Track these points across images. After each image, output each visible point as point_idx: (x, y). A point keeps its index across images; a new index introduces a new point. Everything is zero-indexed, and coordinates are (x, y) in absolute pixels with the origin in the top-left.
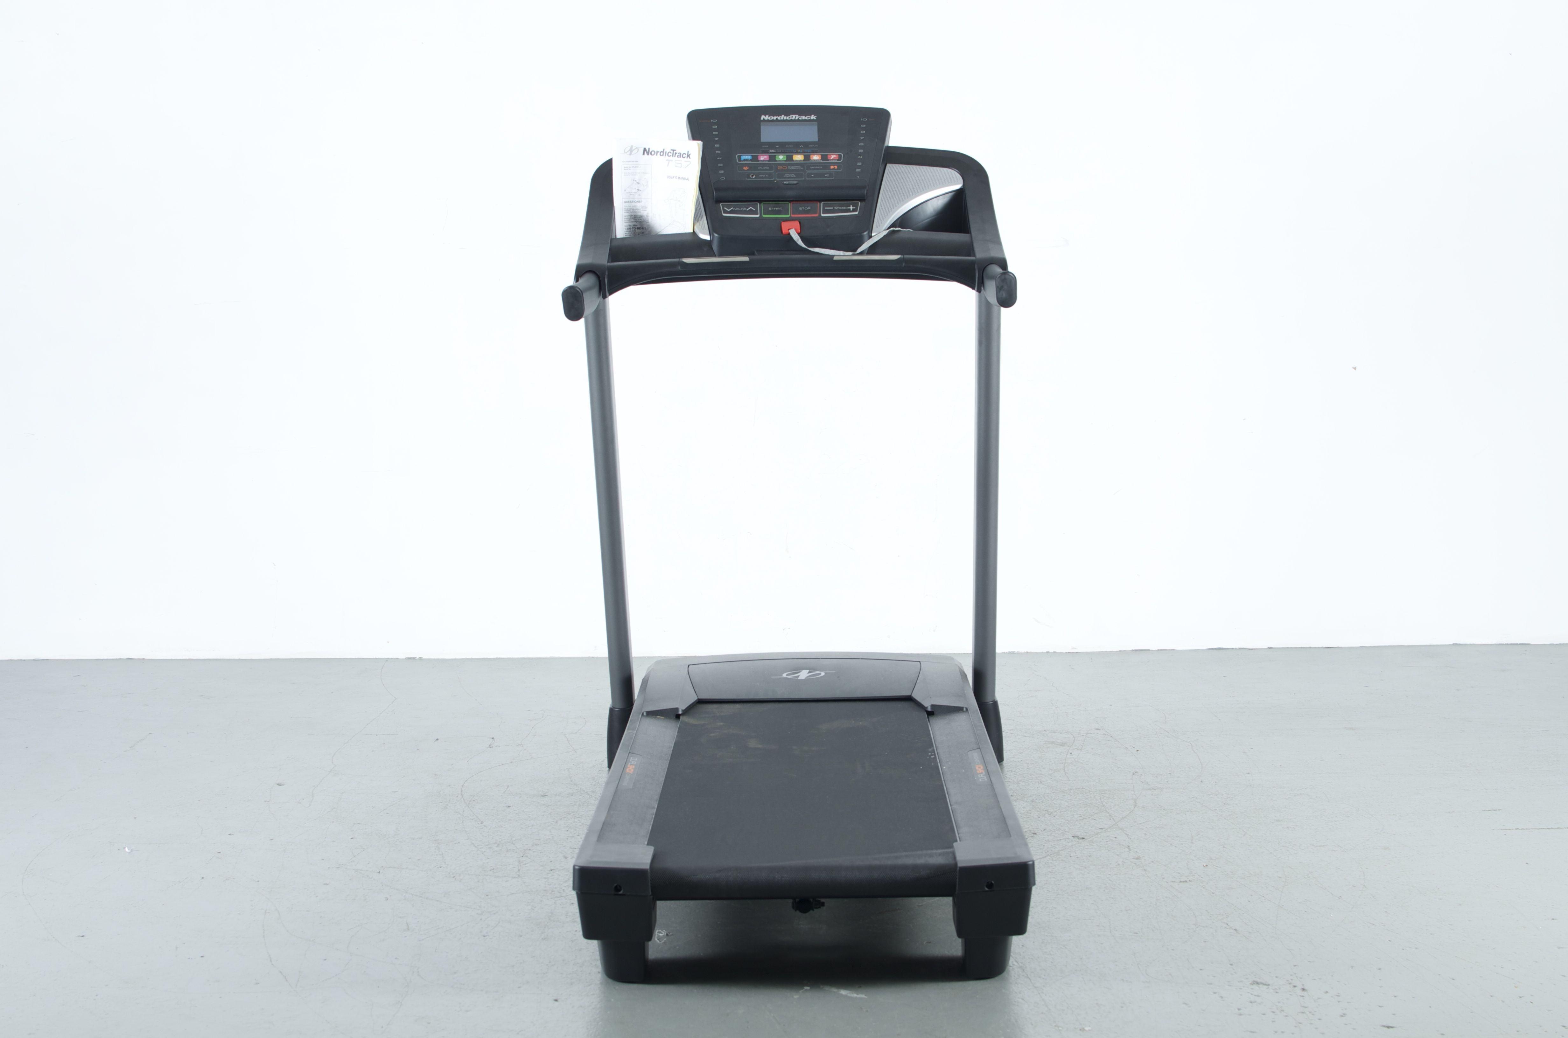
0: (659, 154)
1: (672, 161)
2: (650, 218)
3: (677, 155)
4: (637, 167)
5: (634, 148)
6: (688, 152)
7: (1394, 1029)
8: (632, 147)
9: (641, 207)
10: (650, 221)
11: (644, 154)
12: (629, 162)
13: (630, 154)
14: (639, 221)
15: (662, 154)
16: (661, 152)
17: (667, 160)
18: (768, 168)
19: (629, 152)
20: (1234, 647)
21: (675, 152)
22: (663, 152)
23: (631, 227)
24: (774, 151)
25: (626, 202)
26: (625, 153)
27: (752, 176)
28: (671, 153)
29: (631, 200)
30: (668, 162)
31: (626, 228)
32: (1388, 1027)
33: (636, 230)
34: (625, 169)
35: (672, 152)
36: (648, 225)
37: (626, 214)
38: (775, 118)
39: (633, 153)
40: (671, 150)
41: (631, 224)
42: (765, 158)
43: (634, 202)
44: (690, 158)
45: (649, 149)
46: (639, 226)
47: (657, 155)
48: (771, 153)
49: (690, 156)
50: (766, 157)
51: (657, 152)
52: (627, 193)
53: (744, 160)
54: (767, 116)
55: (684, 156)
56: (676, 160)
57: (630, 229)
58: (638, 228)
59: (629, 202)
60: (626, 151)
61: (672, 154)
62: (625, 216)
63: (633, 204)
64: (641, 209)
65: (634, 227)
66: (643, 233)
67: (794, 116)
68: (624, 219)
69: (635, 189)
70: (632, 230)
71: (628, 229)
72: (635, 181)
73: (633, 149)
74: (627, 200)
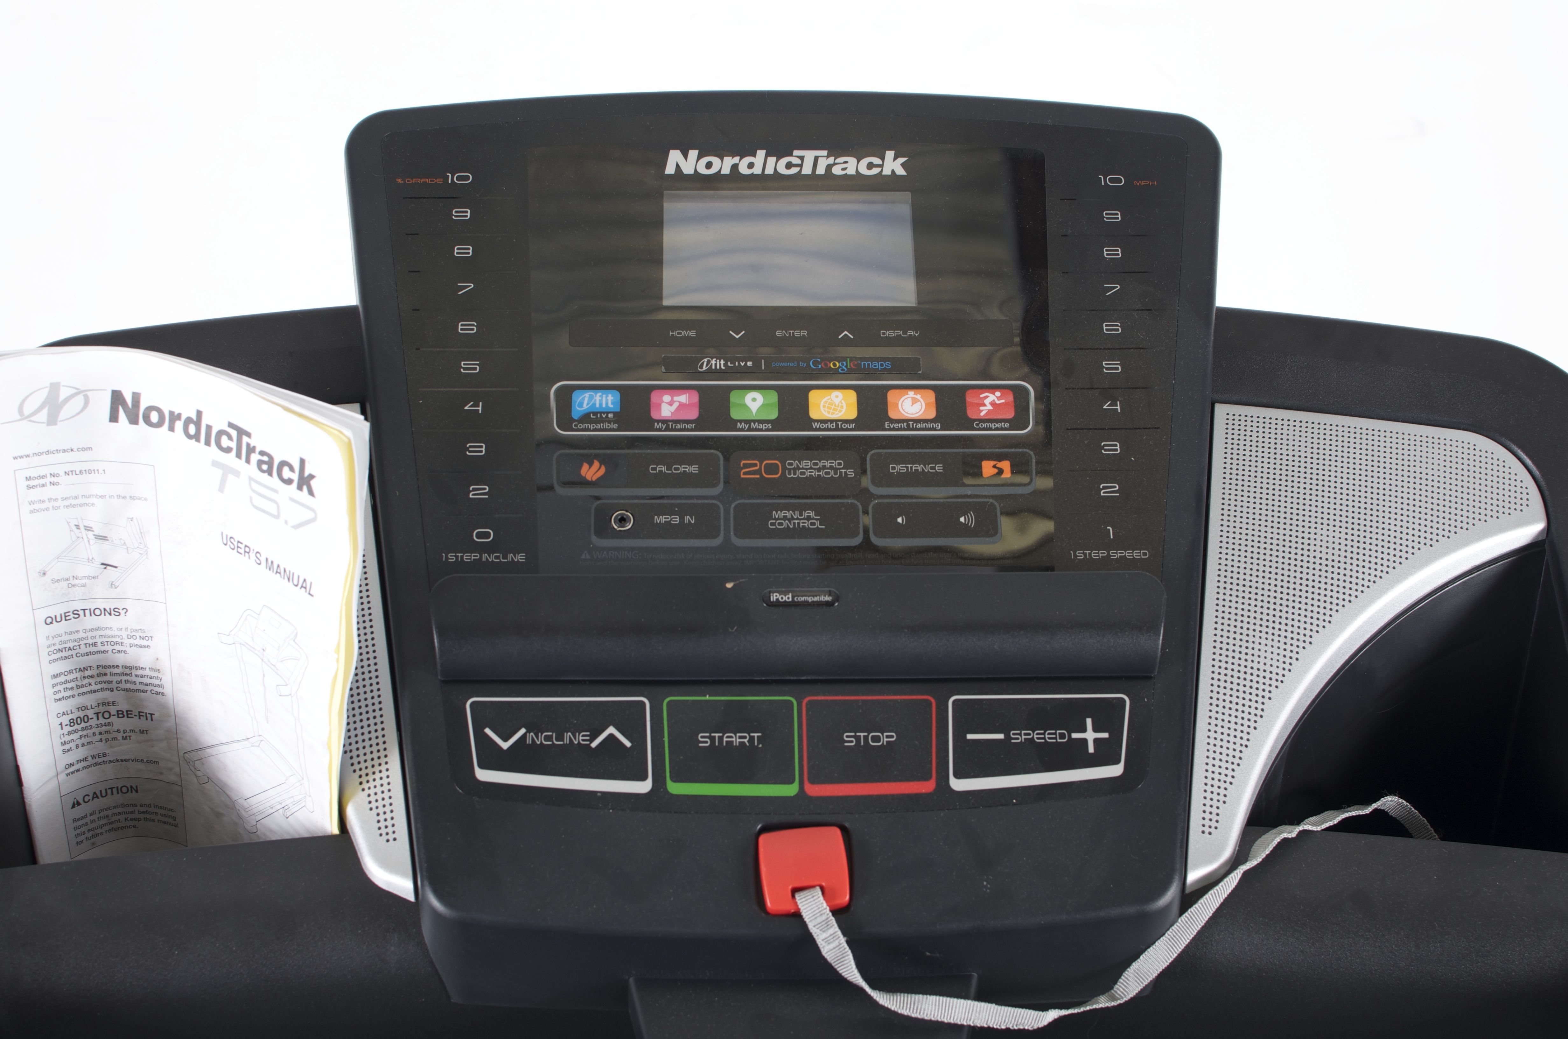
0: (179, 425)
2: (166, 680)
3: (254, 458)
4: (90, 472)
5: (64, 393)
8: (55, 387)
9: (124, 634)
10: (167, 690)
11: (114, 418)
12: (48, 452)
13: (52, 420)
14: (124, 686)
15: (192, 429)
16: (189, 421)
17: (215, 464)
18: (693, 469)
19: (45, 412)
21: (245, 439)
22: (198, 424)
23: (90, 713)
24: (721, 363)
25: (51, 621)
26: (23, 416)
27: (622, 520)
28: (230, 438)
29: (79, 606)
30: (219, 472)
31: (66, 720)
33: (113, 719)
34: (29, 487)
35: (234, 434)
36: (164, 707)
37: (61, 667)
38: (727, 165)
39: (61, 416)
40: (230, 425)
41: (90, 700)
42: (682, 405)
43: (93, 612)
44: (311, 493)
45: (136, 397)
46: (124, 707)
47: (172, 429)
48: (710, 373)
49: (313, 483)
50: (683, 398)
51: (175, 417)
52: (55, 581)
53: (586, 418)
54: (693, 154)
55: (286, 473)
56: (251, 479)
57: (85, 719)
58: (120, 714)
59: (65, 617)
60: (27, 411)
61: (233, 445)
62: (55, 676)
63: (90, 622)
64: (127, 642)
65: (102, 709)
66: (142, 732)
67: (809, 155)
68: (50, 691)
69: (91, 560)
70: (93, 722)
71: (72, 722)
72: (88, 529)
73: (62, 397)
74: (57, 611)
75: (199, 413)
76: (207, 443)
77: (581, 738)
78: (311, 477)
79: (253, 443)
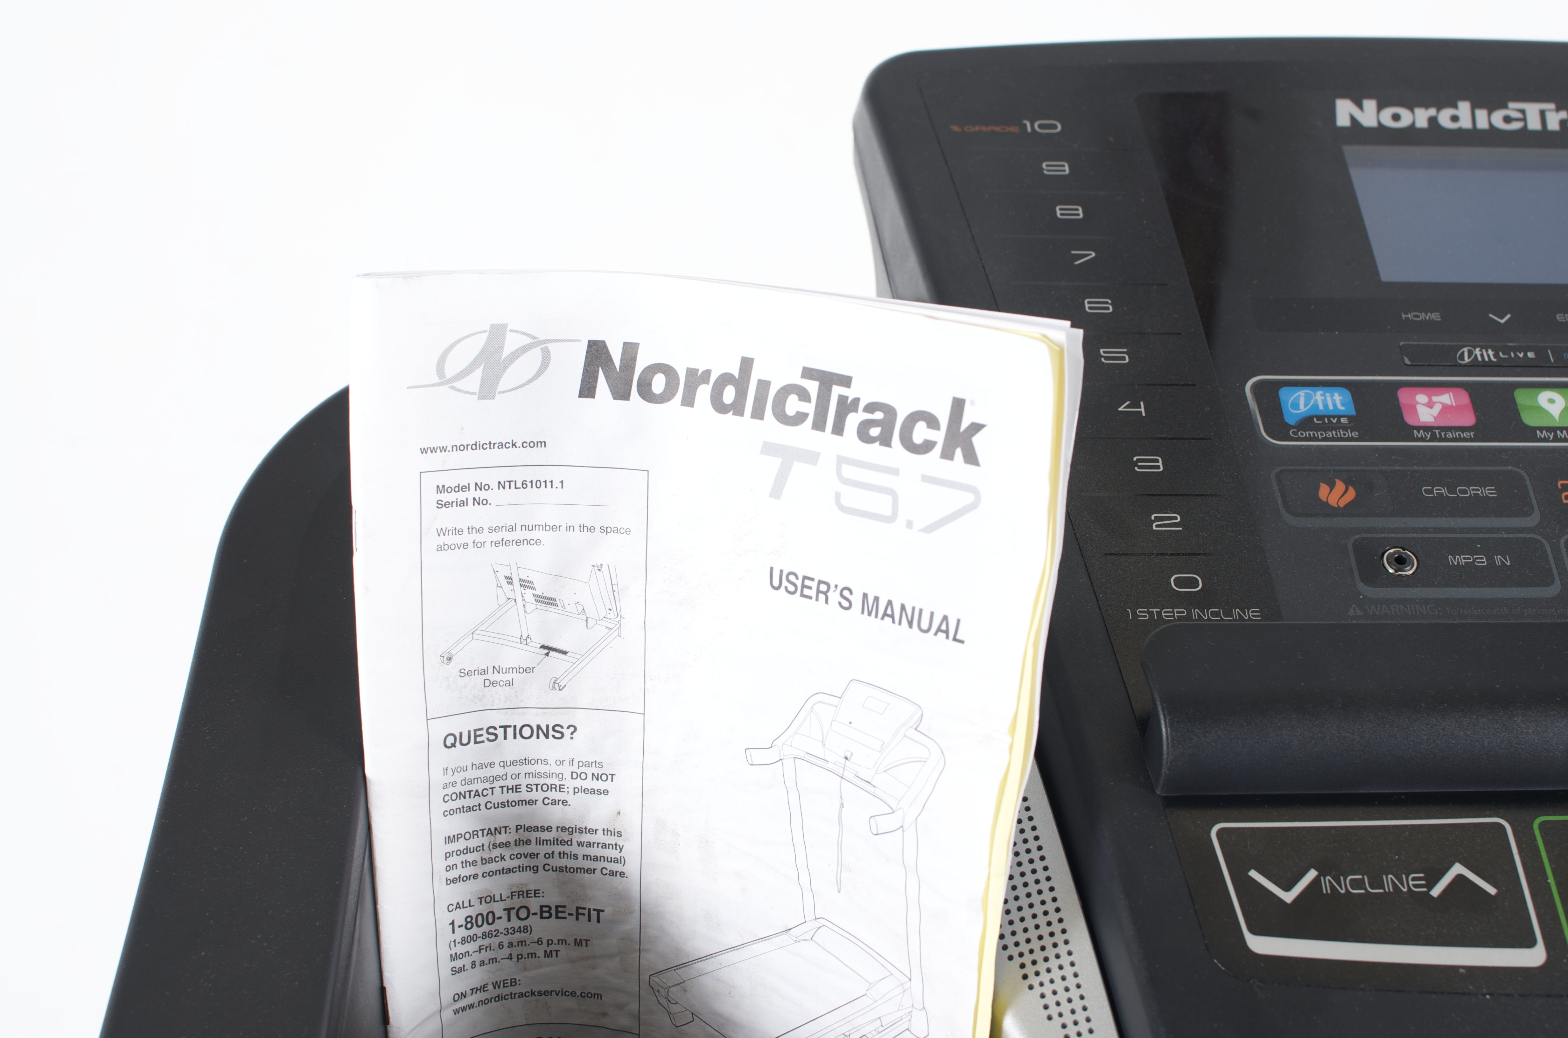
0: (704, 392)
1: (812, 457)
2: (630, 848)
3: (853, 420)
4: (538, 484)
5: (512, 343)
6: (958, 406)
9: (566, 770)
10: (631, 867)
12: (476, 446)
13: (487, 391)
14: (556, 862)
15: (729, 394)
16: (725, 379)
17: (769, 449)
18: (1489, 492)
19: (478, 373)
21: (837, 391)
23: (498, 908)
24: (1490, 355)
25: (453, 741)
26: (444, 380)
27: (1401, 561)
28: (804, 395)
29: (497, 719)
30: (775, 463)
31: (460, 917)
33: (534, 921)
34: (441, 505)
35: (813, 387)
36: (621, 896)
37: (462, 823)
38: (1421, 117)
39: (502, 386)
40: (808, 373)
41: (499, 886)
42: (1445, 408)
43: (518, 732)
44: (971, 458)
46: (552, 899)
47: (688, 401)
48: (1477, 367)
49: (977, 439)
50: (1446, 398)
51: (696, 378)
52: (465, 673)
53: (1308, 423)
54: (1370, 105)
55: (921, 433)
56: (841, 460)
57: (489, 918)
58: (545, 912)
59: (475, 737)
60: (449, 372)
61: (809, 408)
62: (450, 840)
63: (513, 748)
64: (570, 784)
65: (517, 902)
66: (578, 943)
67: (1533, 110)
68: (441, 864)
69: (525, 640)
70: (501, 925)
71: (469, 922)
72: (526, 584)
73: (509, 348)
74: (463, 725)
75: (747, 364)
76: (758, 413)
77: (1412, 882)
78: (976, 428)
79: (851, 393)
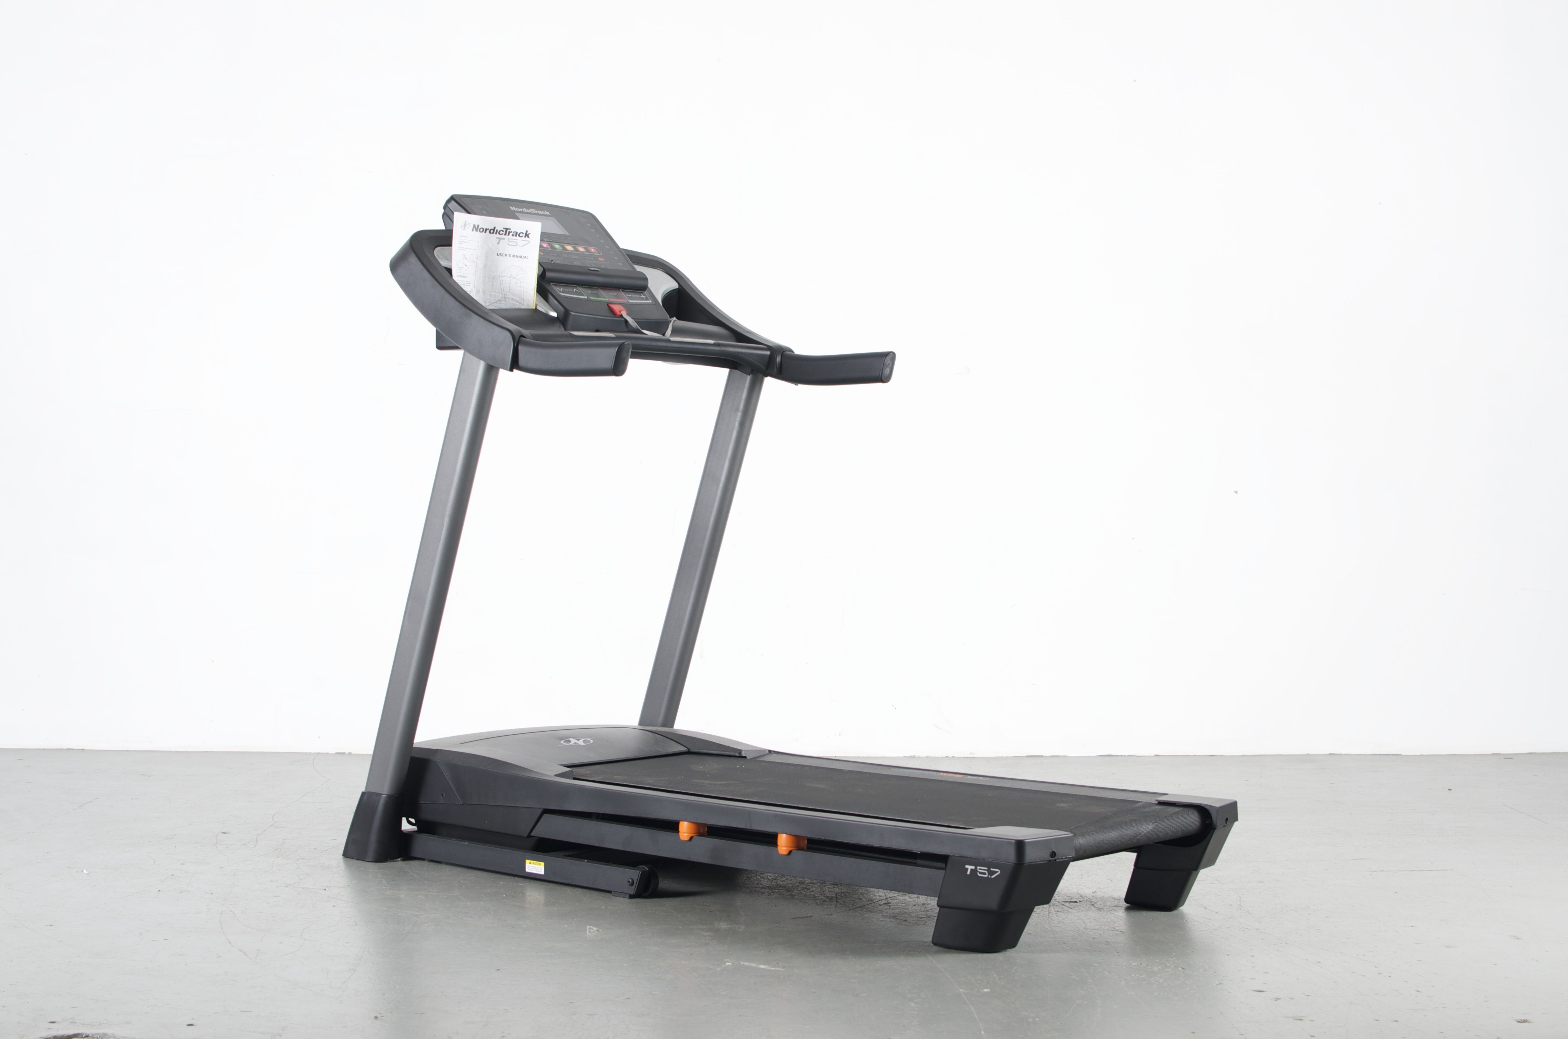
1: (504, 239)
4: (467, 242)
7: (1265, 992)
11: (473, 230)
15: (492, 231)
16: (491, 229)
20: (1123, 755)
21: (509, 231)
22: (494, 230)
28: (503, 231)
32: (1259, 991)
35: (505, 230)
40: (504, 228)
44: (528, 237)
55: (521, 235)
56: (509, 239)
61: (504, 233)
72: (464, 256)
75: (495, 228)
76: (496, 233)
